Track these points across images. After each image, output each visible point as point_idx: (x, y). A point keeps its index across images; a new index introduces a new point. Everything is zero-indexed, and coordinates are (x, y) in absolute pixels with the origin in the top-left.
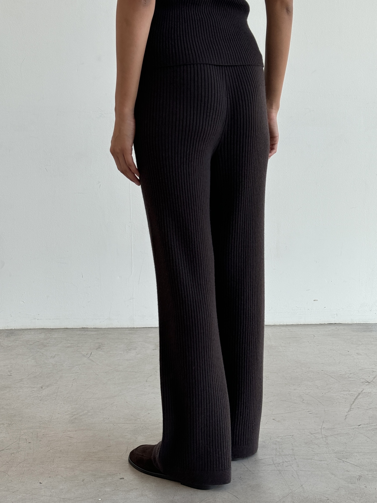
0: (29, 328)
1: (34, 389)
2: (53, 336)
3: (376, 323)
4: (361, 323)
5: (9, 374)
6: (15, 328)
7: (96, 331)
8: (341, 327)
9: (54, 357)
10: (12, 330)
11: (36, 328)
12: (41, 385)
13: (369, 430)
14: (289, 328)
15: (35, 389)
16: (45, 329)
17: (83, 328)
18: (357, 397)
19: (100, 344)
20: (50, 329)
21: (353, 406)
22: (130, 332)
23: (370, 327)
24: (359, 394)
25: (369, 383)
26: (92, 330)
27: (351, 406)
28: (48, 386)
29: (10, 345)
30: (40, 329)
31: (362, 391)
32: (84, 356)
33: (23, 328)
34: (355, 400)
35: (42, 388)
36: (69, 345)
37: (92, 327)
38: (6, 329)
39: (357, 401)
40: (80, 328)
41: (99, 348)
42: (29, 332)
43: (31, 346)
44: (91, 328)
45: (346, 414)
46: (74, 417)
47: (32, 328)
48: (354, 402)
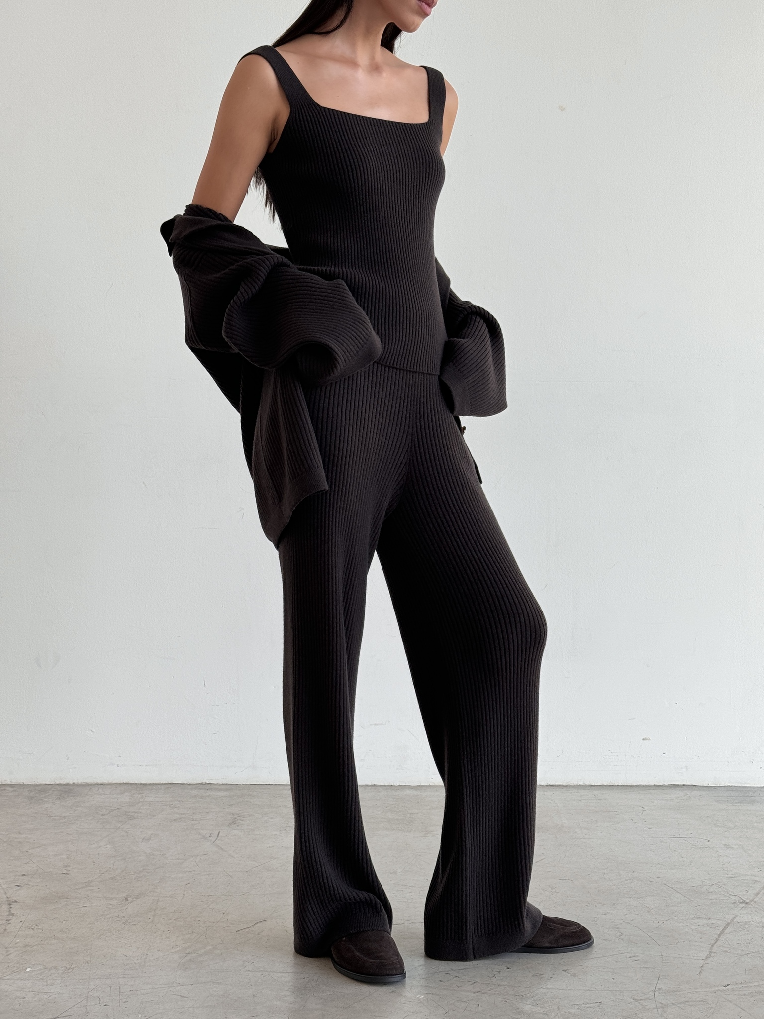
0: (100, 781)
1: (112, 902)
2: (147, 799)
3: (763, 786)
4: (733, 785)
5: (65, 872)
6: (74, 781)
7: (227, 790)
8: (696, 793)
9: (149, 840)
11: (114, 782)
12: (125, 895)
13: (744, 995)
14: (596, 792)
15: (114, 902)
16: (131, 784)
17: (202, 783)
18: (723, 931)
19: (236, 816)
20: (141, 784)
21: (715, 949)
23: (751, 793)
24: (728, 925)
25: (747, 903)
26: (220, 787)
27: (711, 949)
28: (137, 897)
29: (64, 815)
30: (120, 784)
31: (732, 920)
32: (204, 838)
33: (89, 781)
34: (719, 936)
35: (126, 899)
36: (178, 816)
37: (220, 782)
38: (58, 783)
39: (723, 938)
40: (197, 784)
41: (234, 823)
42: (101, 790)
43: (104, 817)
44: (218, 784)
45: (702, 962)
46: (188, 958)
47: (106, 781)
48: (717, 940)
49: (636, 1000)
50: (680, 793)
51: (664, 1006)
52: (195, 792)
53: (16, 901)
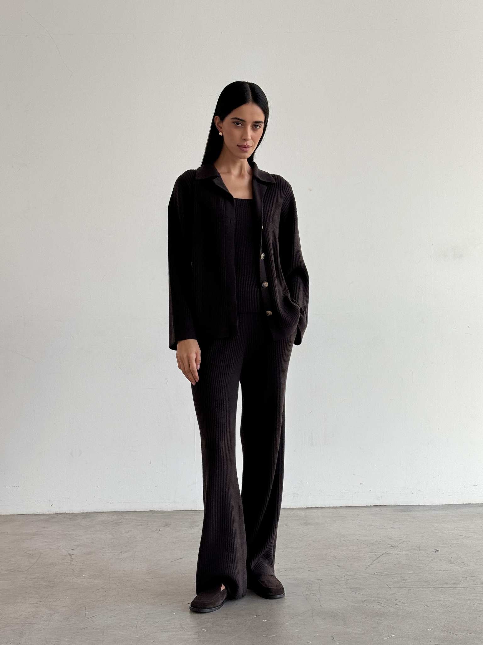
0: (102, 511)
2: (125, 517)
4: (404, 505)
5: (92, 544)
6: (90, 511)
8: (385, 508)
9: (128, 532)
10: (87, 513)
11: (109, 511)
12: (120, 551)
13: (382, 576)
14: (338, 509)
15: (116, 554)
16: (116, 512)
17: (150, 511)
18: (380, 556)
19: (167, 523)
20: (121, 512)
21: (374, 562)
22: (193, 513)
23: (411, 508)
24: (383, 554)
25: (394, 547)
26: (159, 512)
27: (373, 562)
28: (126, 552)
29: (87, 524)
30: (112, 512)
31: (385, 553)
32: (153, 531)
33: (97, 511)
34: (378, 558)
35: (121, 553)
36: (140, 524)
37: (159, 510)
38: (82, 512)
40: (148, 511)
41: (166, 526)
42: (103, 515)
45: (367, 566)
46: (150, 570)
47: (105, 511)
48: (376, 559)
49: (337, 578)
50: (378, 509)
51: (347, 580)
52: (147, 514)
53: (73, 555)
